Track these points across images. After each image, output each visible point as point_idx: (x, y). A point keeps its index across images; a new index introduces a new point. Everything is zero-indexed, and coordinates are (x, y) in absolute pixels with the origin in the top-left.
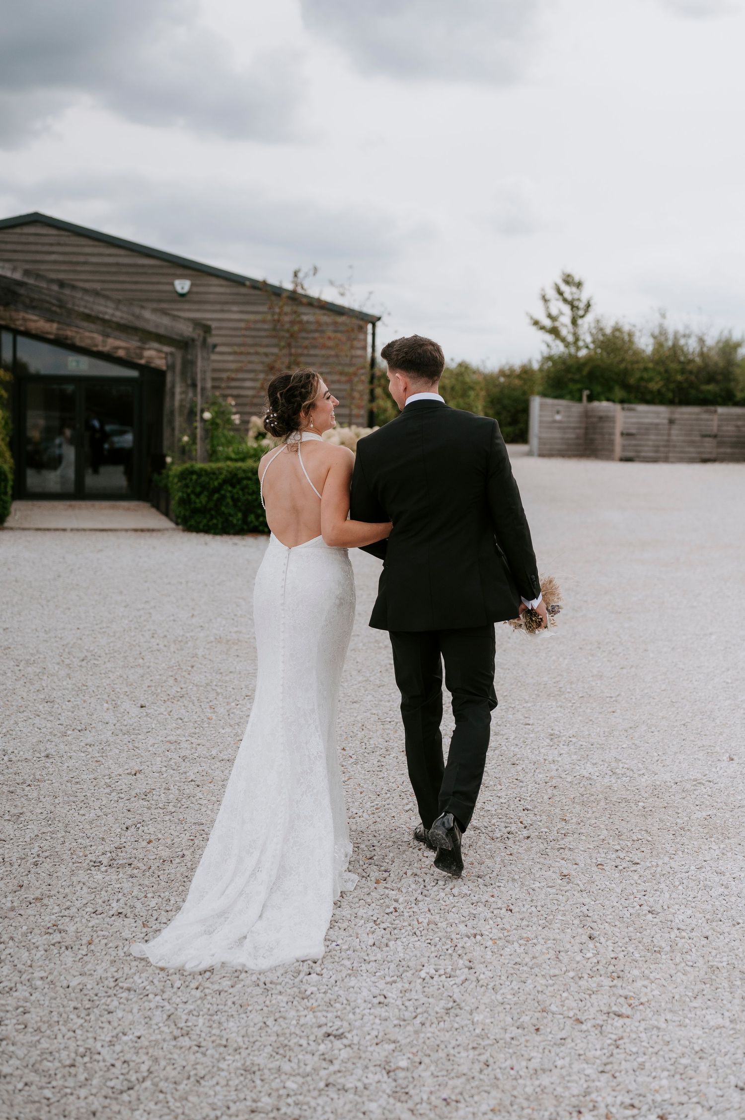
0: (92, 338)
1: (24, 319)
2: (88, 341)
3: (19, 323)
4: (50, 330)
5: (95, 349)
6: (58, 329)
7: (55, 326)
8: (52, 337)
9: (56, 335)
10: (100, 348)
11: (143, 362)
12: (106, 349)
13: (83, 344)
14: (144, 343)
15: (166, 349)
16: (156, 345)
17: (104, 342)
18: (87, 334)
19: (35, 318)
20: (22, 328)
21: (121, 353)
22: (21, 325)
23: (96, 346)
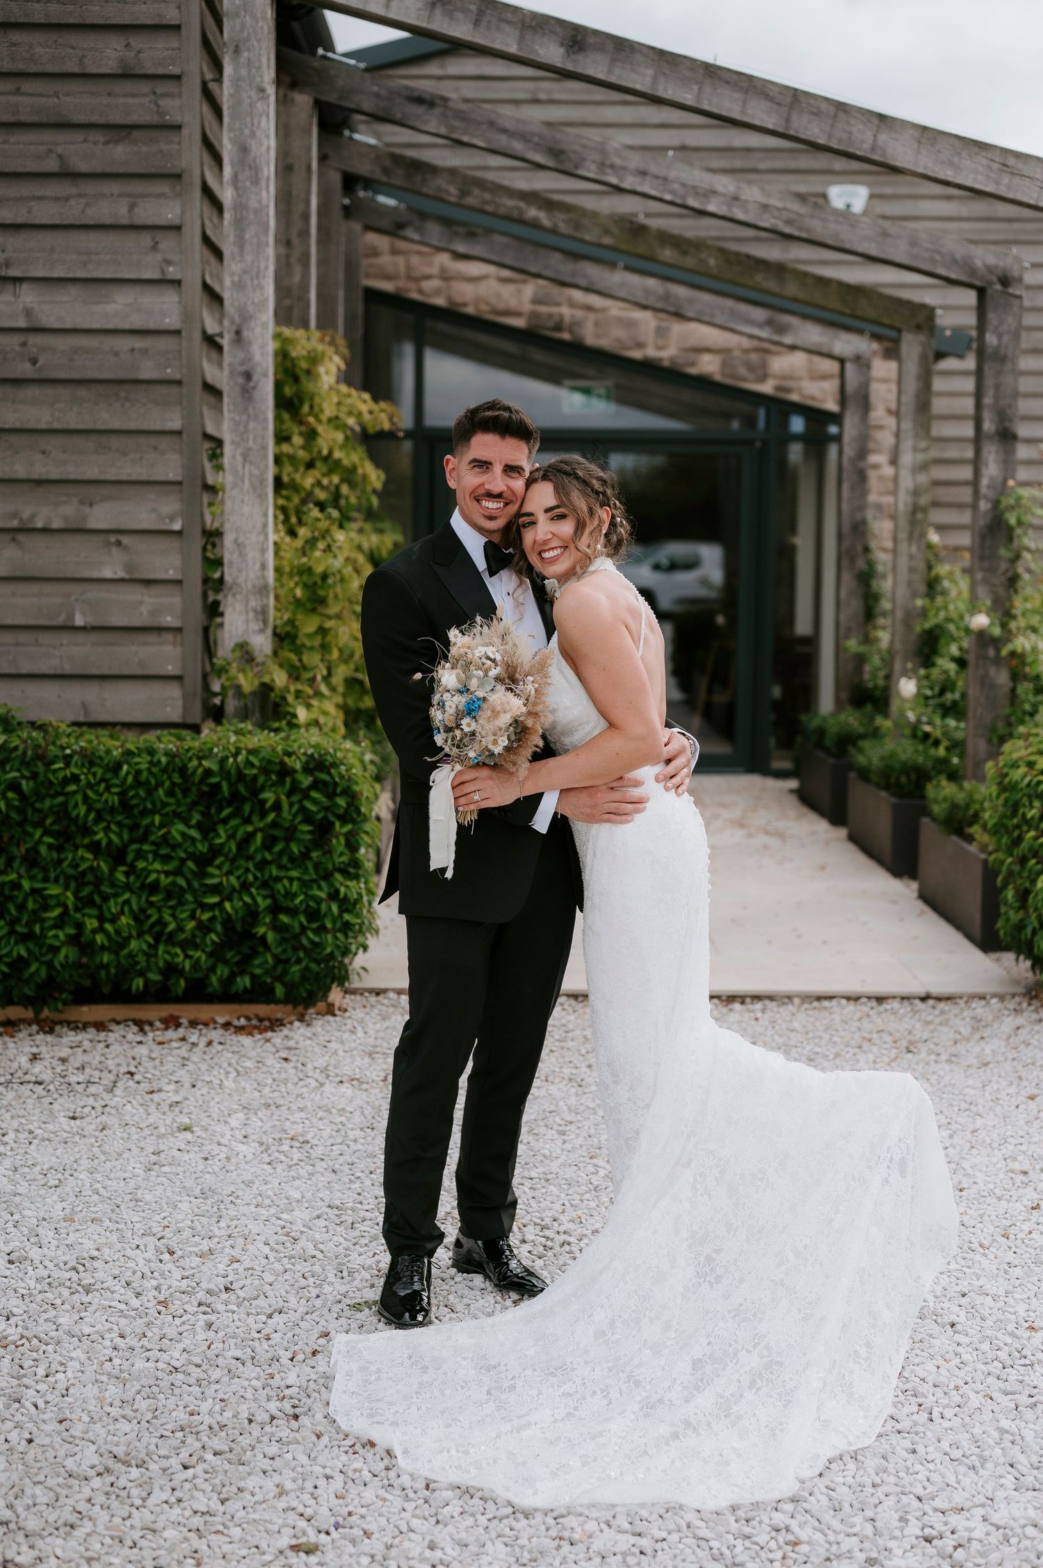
0: (630, 324)
1: (446, 276)
2: (618, 333)
3: (428, 285)
4: (513, 304)
5: (636, 354)
6: (536, 301)
7: (529, 289)
8: (519, 323)
9: (534, 315)
10: (651, 352)
11: (767, 388)
12: (666, 354)
13: (604, 343)
14: (781, 329)
15: (847, 344)
16: (813, 334)
17: (661, 332)
18: (615, 309)
19: (475, 269)
20: (440, 301)
21: (709, 365)
22: (438, 292)
23: (640, 345)
